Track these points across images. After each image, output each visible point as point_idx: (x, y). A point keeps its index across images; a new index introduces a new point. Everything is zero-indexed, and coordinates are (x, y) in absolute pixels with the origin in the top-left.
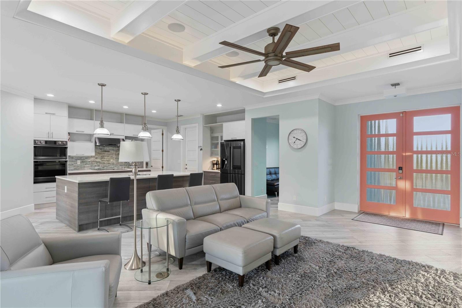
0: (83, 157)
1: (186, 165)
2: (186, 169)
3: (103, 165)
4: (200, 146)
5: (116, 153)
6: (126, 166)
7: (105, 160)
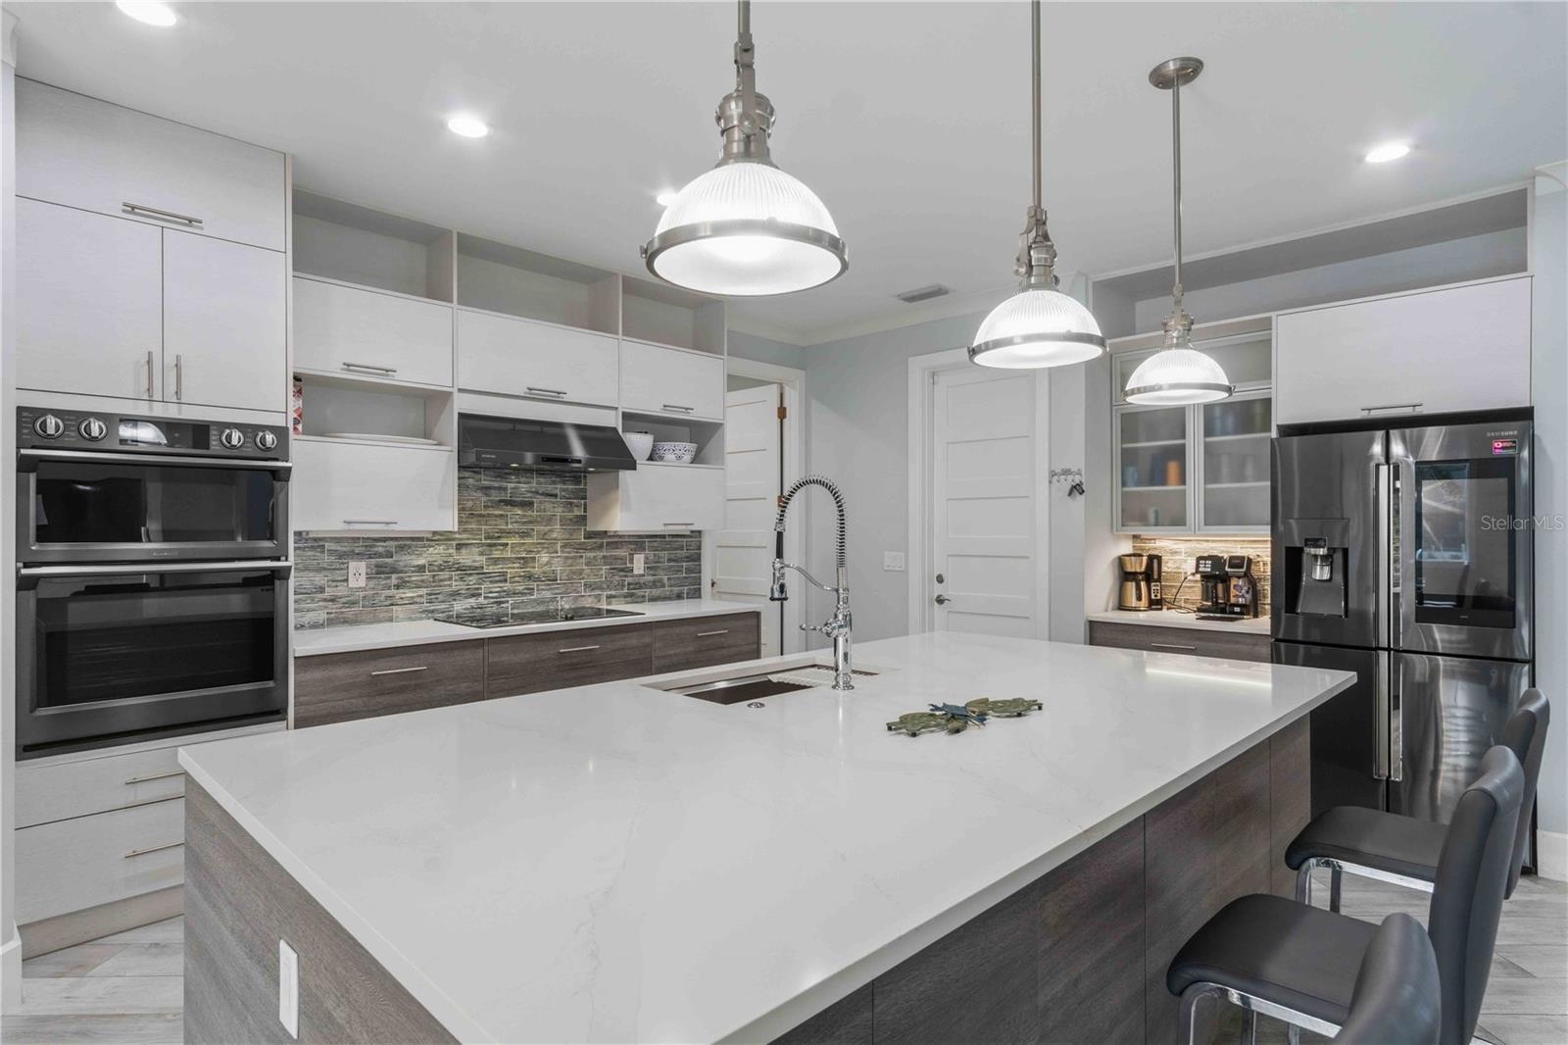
0: (385, 540)
1: (940, 579)
2: (940, 601)
3: (496, 586)
4: (1066, 472)
5: (570, 515)
7: (509, 554)
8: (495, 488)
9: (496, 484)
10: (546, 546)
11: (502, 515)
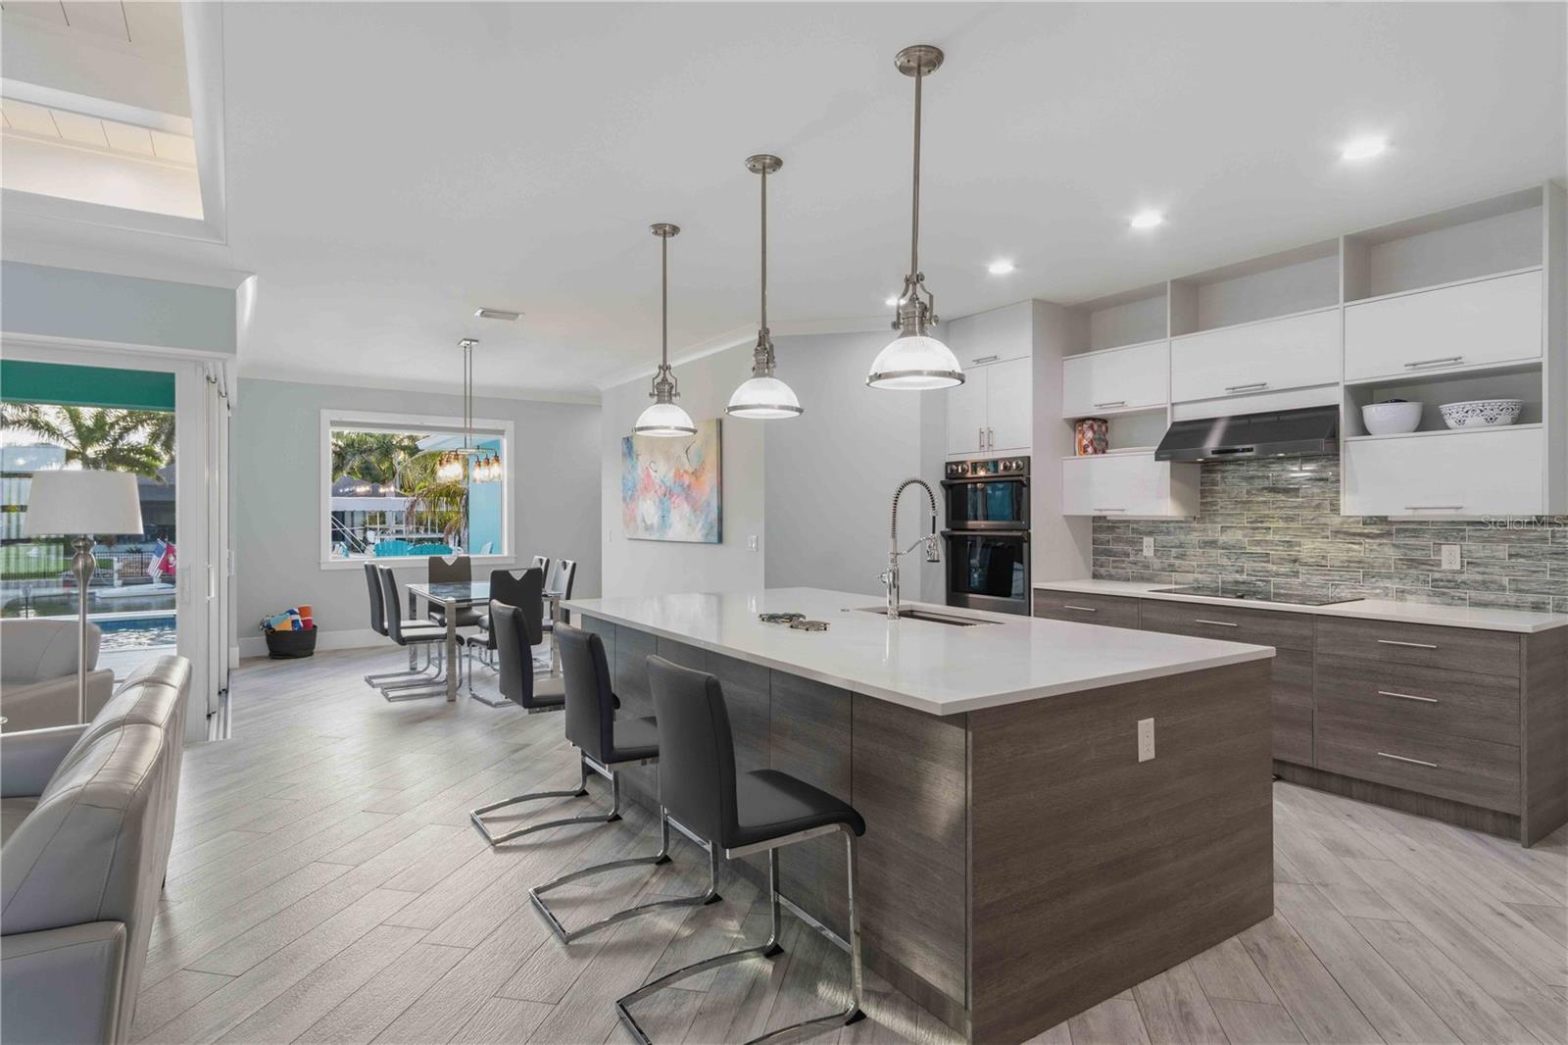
0: (1168, 522)
3: (1259, 566)
6: (1420, 586)
7: (1269, 537)
8: (1259, 477)
9: (1260, 474)
10: (1313, 531)
11: (1265, 502)
